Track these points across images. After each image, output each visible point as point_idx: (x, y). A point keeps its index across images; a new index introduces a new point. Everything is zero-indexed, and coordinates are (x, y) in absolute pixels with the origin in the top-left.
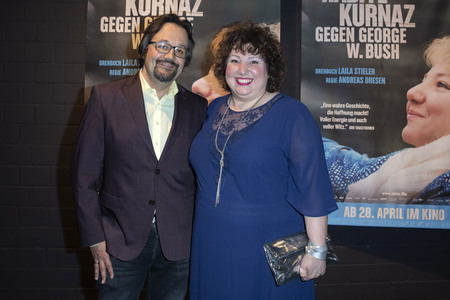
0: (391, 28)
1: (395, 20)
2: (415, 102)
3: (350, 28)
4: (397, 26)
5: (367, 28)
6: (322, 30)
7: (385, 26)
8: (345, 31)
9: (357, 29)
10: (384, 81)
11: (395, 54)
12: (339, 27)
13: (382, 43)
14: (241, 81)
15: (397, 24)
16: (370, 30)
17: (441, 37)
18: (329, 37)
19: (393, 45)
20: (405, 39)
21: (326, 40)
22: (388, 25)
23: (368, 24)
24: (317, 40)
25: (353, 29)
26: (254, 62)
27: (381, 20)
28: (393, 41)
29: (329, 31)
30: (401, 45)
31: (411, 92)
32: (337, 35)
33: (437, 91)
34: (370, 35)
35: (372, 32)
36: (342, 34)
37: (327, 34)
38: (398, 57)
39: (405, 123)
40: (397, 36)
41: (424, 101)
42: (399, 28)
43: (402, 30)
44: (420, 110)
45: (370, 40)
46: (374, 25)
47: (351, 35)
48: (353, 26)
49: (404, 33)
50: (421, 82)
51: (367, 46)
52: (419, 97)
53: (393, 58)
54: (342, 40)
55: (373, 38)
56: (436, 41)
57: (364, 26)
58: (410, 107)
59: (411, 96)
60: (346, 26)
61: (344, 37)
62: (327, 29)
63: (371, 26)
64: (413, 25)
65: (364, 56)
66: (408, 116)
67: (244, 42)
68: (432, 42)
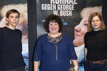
0: (69, 5)
1: (70, 2)
2: (77, 31)
3: (54, 4)
4: (71, 4)
5: (60, 4)
6: (44, 5)
7: (67, 4)
8: (52, 6)
9: (57, 5)
10: (66, 24)
11: (70, 14)
12: (50, 4)
13: (66, 10)
14: (53, 29)
15: (71, 3)
16: (61, 5)
17: (86, 8)
18: (47, 8)
19: (70, 11)
20: (74, 8)
21: (46, 9)
22: (68, 3)
23: (61, 3)
24: (43, 9)
25: (55, 5)
26: (56, 25)
27: (65, 2)
28: (70, 9)
29: (47, 6)
30: (72, 11)
31: (76, 27)
32: (49, 7)
33: (85, 27)
34: (62, 7)
35: (62, 6)
36: (51, 7)
37: (46, 7)
38: (71, 15)
39: (74, 39)
40: (71, 8)
41: (80, 30)
42: (72, 5)
43: (73, 5)
44: (79, 34)
45: (62, 9)
46: (63, 3)
47: (55, 7)
48: (56, 4)
49: (73, 6)
50: (79, 24)
51: (61, 11)
52: (78, 29)
53: (70, 15)
54: (52, 9)
55: (62, 8)
56: (84, 9)
57: (59, 4)
58: (76, 33)
59: (76, 29)
60: (53, 4)
61: (52, 8)
62: (46, 5)
63: (62, 4)
64: (76, 3)
65: (60, 15)
66: (75, 36)
67: (53, 20)
68: (83, 9)
